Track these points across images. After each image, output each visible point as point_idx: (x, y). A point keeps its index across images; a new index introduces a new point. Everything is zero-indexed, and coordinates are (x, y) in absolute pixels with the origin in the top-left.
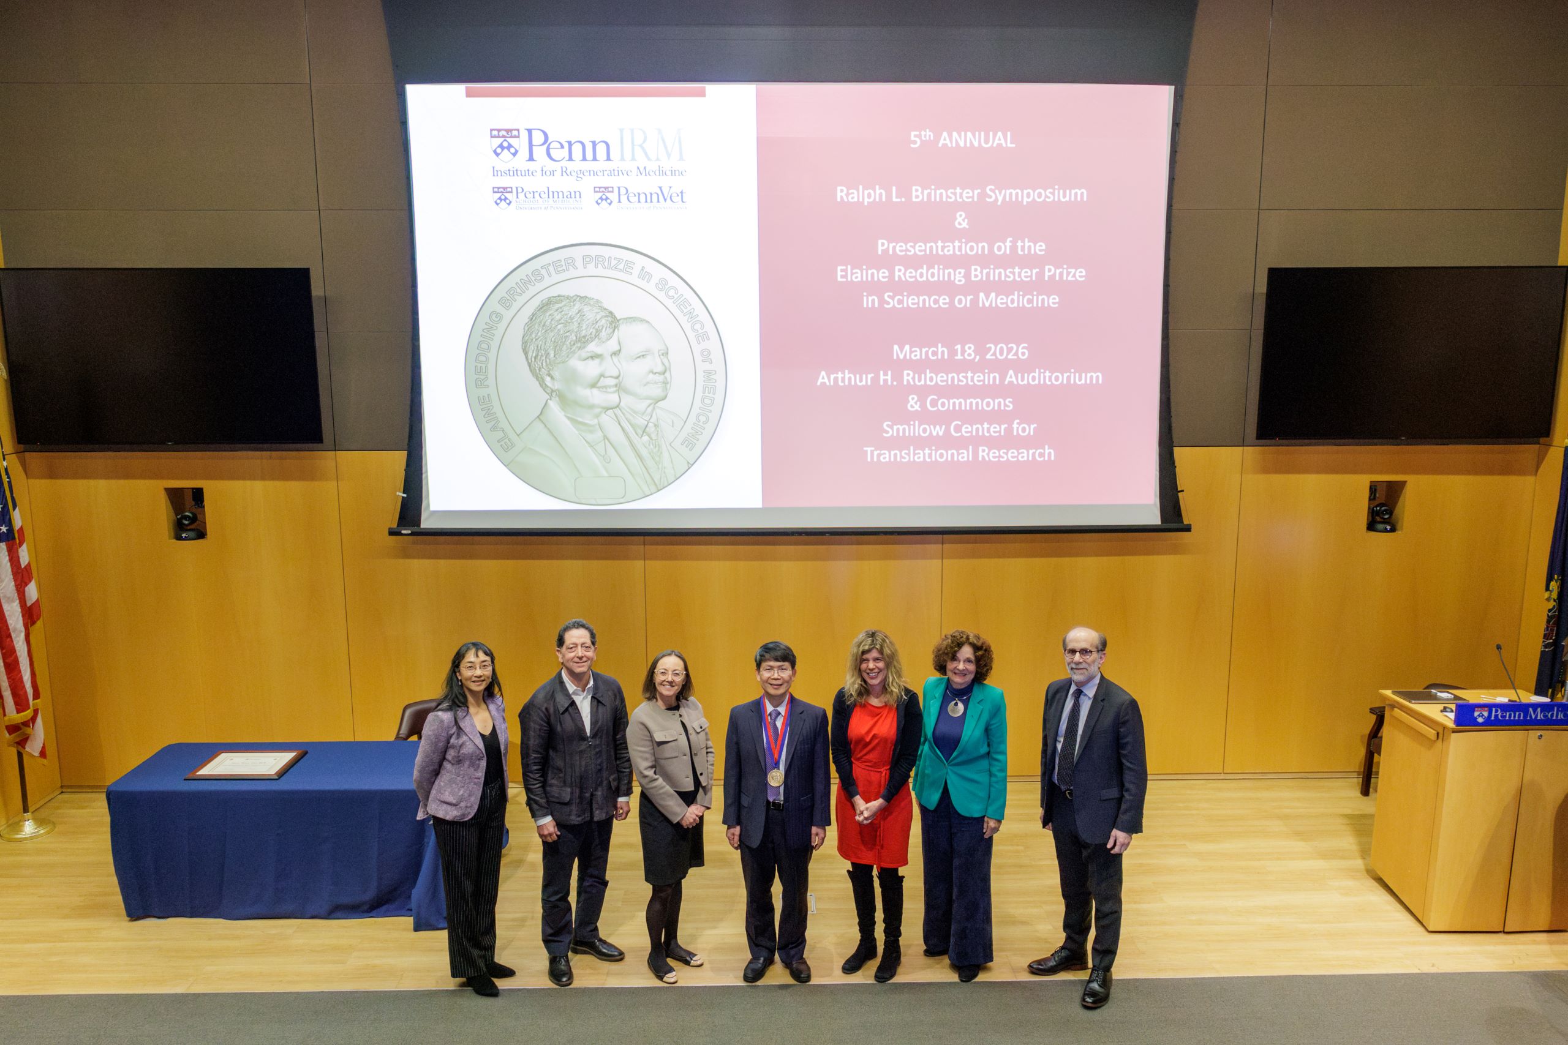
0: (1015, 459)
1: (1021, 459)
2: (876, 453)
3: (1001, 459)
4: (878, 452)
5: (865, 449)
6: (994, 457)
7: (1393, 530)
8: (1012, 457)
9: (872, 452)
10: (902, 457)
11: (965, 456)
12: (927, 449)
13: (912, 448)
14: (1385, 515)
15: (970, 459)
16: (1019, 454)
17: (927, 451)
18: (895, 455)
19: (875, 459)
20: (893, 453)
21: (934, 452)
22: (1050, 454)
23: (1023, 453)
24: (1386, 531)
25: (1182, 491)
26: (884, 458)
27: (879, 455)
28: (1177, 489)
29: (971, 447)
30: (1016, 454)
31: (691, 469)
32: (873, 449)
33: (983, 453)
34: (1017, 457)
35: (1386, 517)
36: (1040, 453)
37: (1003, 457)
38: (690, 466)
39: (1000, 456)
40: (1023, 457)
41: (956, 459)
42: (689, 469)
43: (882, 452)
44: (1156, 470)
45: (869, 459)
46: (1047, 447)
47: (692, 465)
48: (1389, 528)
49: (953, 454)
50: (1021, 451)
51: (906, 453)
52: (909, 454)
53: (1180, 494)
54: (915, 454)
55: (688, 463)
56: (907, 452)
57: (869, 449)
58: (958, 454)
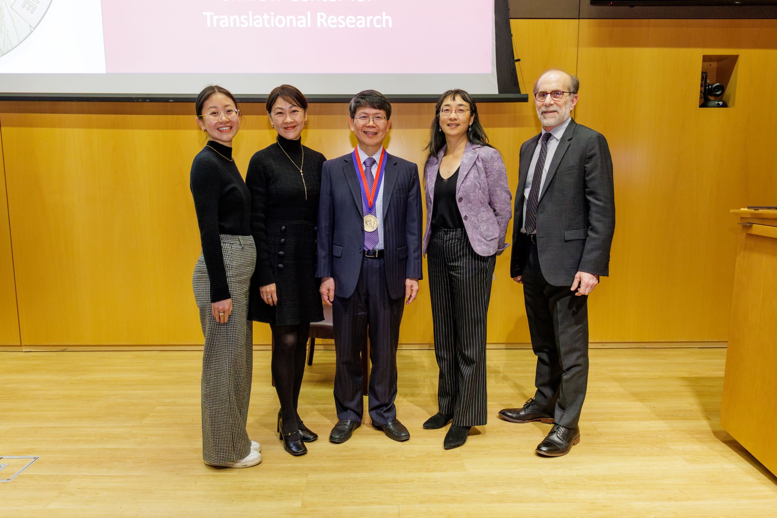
0: (354, 26)
1: (359, 26)
2: (215, 18)
3: (340, 26)
4: (218, 17)
5: (204, 13)
6: (332, 24)
7: (725, 105)
8: (351, 24)
9: (211, 17)
10: (241, 22)
11: (304, 22)
12: (265, 14)
13: (250, 13)
14: (717, 91)
15: (309, 25)
16: (357, 20)
17: (266, 17)
18: (235, 20)
19: (215, 25)
20: (232, 18)
21: (272, 17)
22: (387, 21)
23: (361, 19)
24: (718, 106)
25: (519, 60)
26: (224, 23)
27: (218, 20)
28: (514, 58)
29: (309, 13)
30: (354, 21)
31: (33, 33)
32: (212, 13)
33: (322, 19)
34: (355, 24)
35: (718, 93)
36: (378, 20)
37: (341, 24)
38: (32, 29)
39: (338, 23)
40: (361, 24)
41: (294, 25)
42: (32, 32)
43: (222, 17)
44: (493, 39)
45: (209, 25)
46: (384, 13)
47: (35, 28)
48: (721, 103)
49: (291, 20)
50: (358, 17)
51: (245, 19)
52: (248, 20)
53: (517, 63)
54: (254, 20)
55: (30, 26)
56: (246, 17)
57: (208, 14)
58: (297, 20)
